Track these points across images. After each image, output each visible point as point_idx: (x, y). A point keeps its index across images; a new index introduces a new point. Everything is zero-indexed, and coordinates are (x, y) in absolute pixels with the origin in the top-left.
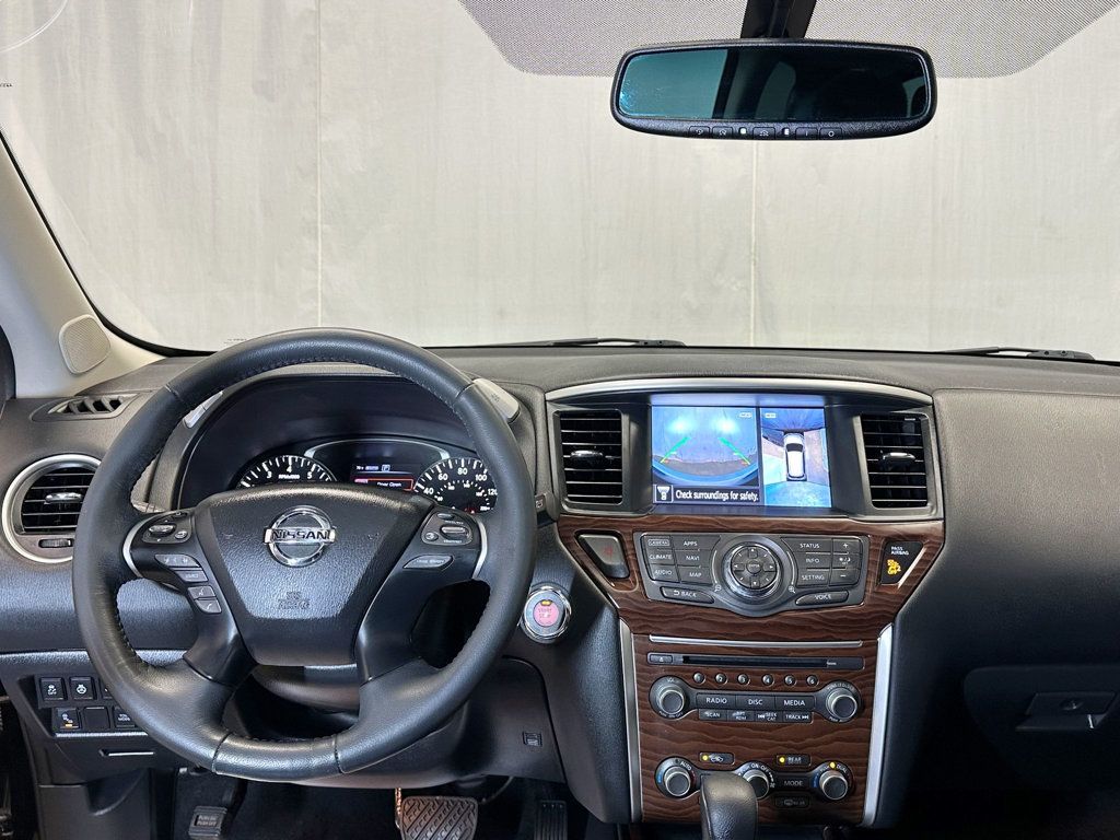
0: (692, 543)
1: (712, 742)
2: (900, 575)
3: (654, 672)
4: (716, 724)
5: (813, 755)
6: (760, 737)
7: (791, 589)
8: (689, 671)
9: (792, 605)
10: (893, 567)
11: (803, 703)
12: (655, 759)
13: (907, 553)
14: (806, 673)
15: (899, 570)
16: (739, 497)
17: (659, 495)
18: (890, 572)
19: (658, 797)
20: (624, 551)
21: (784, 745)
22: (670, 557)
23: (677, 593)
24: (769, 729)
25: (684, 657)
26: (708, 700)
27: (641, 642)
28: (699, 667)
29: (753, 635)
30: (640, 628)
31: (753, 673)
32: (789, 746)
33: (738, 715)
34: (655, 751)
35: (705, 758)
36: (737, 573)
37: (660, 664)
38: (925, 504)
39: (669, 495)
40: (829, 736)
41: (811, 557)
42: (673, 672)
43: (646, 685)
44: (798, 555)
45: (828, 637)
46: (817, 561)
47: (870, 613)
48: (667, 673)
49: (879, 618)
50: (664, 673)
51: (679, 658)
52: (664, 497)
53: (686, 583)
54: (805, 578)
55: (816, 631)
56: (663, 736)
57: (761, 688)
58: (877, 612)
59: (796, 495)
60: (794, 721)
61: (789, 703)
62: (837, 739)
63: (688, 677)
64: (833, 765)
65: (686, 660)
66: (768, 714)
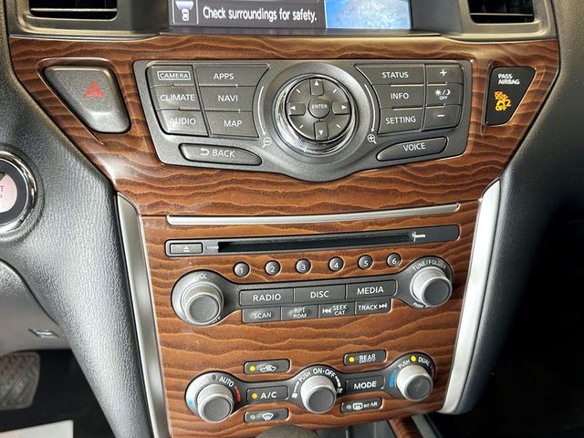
0: (226, 76)
1: (261, 348)
2: (510, 111)
3: (177, 267)
4: (267, 326)
5: (390, 349)
6: (325, 335)
7: (372, 139)
8: (228, 262)
9: (371, 161)
10: (502, 102)
11: (381, 289)
12: (185, 377)
13: (517, 82)
14: (386, 251)
15: (508, 105)
16: (291, 16)
17: (179, 13)
18: (499, 108)
19: (191, 420)
20: (119, 92)
21: (355, 343)
22: (192, 97)
23: (205, 154)
24: (337, 325)
25: (220, 244)
26: (255, 298)
27: (154, 227)
28: (242, 255)
29: (318, 206)
30: (152, 206)
31: (316, 258)
32: (361, 343)
33: (296, 313)
34: (183, 367)
35: (252, 369)
36: (295, 119)
37: (184, 255)
38: (531, 19)
39: (192, 12)
40: (411, 325)
41: (397, 91)
42: (202, 265)
43: (166, 286)
44: (378, 89)
45: (417, 202)
46: (406, 96)
47: (475, 166)
48: (197, 268)
49: (485, 172)
50: (191, 268)
51: (212, 246)
52: (186, 17)
53: (220, 136)
54: (390, 121)
55: (402, 195)
56: (193, 348)
57: (329, 276)
58: (485, 164)
59: (366, 13)
60: (369, 312)
61: (364, 291)
62: (420, 328)
63: (227, 270)
64: (414, 359)
65: (223, 247)
66: (336, 308)
